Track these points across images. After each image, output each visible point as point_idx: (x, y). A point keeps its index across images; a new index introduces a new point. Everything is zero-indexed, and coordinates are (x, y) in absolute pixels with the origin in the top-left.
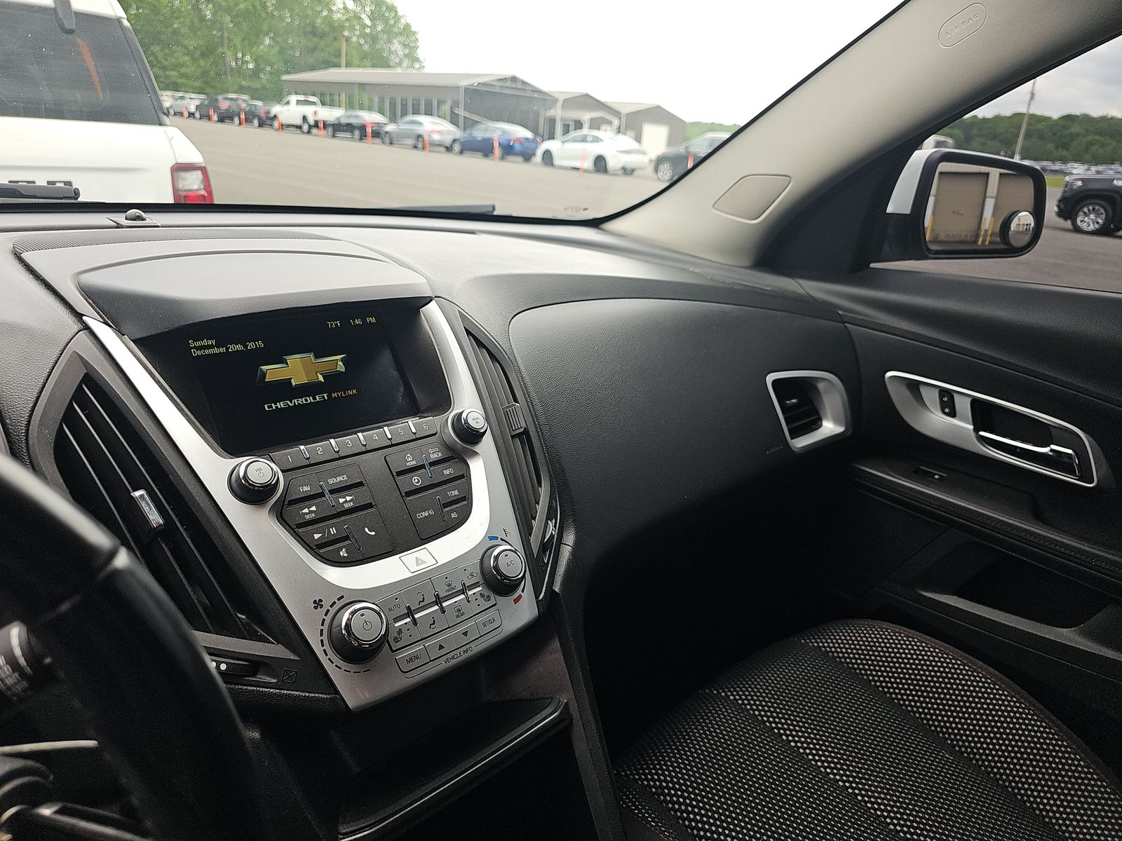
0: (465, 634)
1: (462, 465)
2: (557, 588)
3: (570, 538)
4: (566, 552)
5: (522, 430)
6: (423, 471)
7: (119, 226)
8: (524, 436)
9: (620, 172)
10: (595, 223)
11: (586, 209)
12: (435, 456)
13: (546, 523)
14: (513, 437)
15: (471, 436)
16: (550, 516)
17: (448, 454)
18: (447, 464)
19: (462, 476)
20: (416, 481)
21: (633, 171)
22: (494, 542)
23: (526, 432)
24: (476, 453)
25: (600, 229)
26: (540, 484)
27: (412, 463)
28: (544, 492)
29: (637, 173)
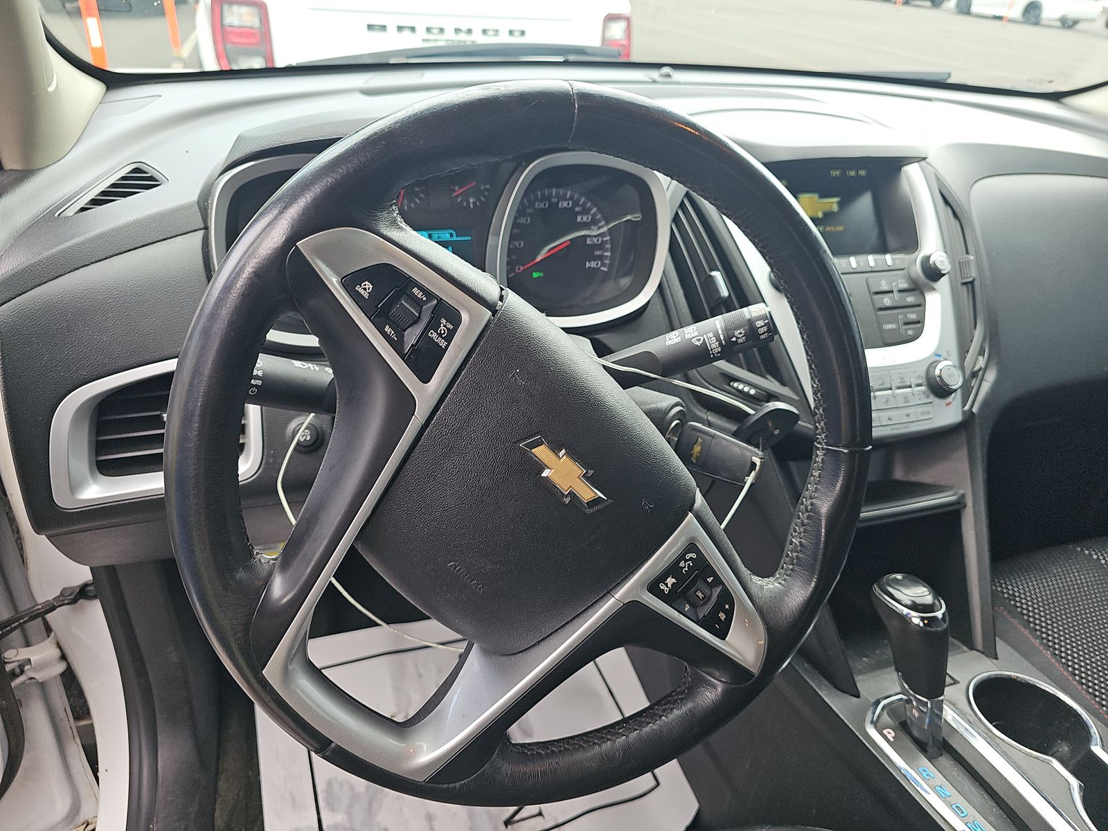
0: (908, 415)
1: (921, 297)
2: (975, 410)
3: (991, 376)
4: (986, 386)
5: (970, 279)
6: (891, 295)
7: (654, 82)
8: (970, 284)
9: (1059, 24)
10: (1056, 97)
11: (1051, 82)
12: (904, 285)
13: (977, 359)
14: (963, 284)
15: (933, 274)
16: (981, 353)
17: (913, 286)
18: (910, 293)
19: (919, 305)
20: (887, 301)
21: (1076, 22)
22: (937, 358)
23: (972, 283)
24: (934, 289)
25: (1061, 103)
26: (975, 328)
27: (885, 287)
28: (978, 334)
29: (1080, 26)
